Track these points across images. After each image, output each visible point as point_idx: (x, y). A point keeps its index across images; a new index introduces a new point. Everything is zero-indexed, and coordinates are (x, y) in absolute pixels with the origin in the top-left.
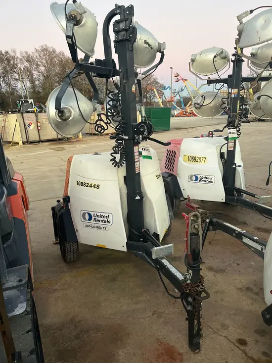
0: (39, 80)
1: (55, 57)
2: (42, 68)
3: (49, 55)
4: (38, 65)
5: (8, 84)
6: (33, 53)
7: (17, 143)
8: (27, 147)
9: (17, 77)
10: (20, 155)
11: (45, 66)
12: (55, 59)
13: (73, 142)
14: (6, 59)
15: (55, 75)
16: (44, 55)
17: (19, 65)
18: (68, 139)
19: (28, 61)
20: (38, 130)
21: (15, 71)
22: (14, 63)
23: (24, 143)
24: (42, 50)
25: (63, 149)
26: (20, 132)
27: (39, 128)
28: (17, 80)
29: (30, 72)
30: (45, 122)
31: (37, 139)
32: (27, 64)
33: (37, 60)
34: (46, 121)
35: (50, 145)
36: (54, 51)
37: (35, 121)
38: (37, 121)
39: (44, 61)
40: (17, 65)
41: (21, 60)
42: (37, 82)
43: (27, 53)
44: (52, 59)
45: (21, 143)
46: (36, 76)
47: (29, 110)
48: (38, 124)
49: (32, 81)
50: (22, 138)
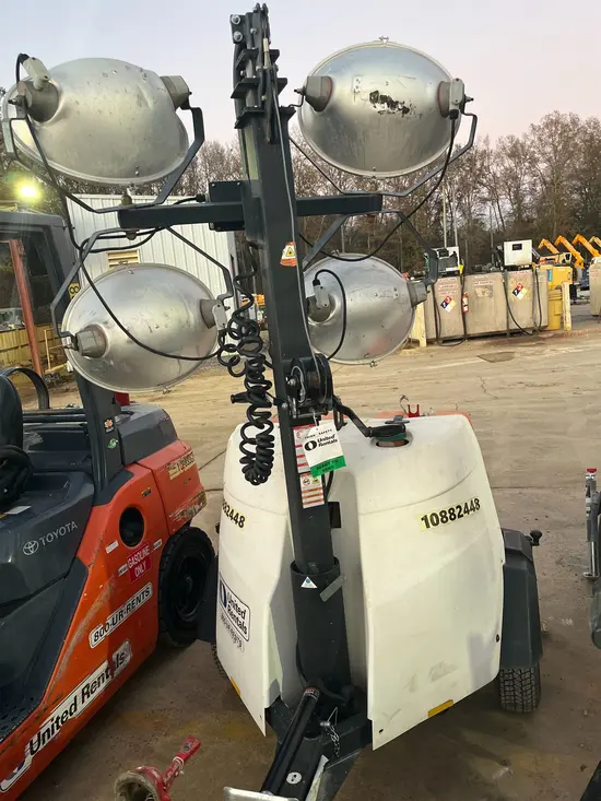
0: (531, 193)
1: (575, 135)
2: (542, 166)
3: (561, 134)
4: (534, 161)
5: (466, 212)
6: (525, 136)
7: (417, 342)
8: (433, 351)
9: (486, 195)
10: (406, 371)
11: (549, 160)
12: (577, 140)
13: (544, 339)
14: (469, 160)
15: (570, 177)
16: (551, 136)
17: (493, 168)
18: (534, 331)
19: (513, 155)
20: (464, 314)
21: (485, 181)
22: (482, 165)
23: (429, 342)
24: (547, 126)
25: (509, 357)
26: (423, 318)
27: (466, 309)
28: (484, 201)
29: (515, 178)
30: (480, 295)
31: (460, 332)
32: (509, 163)
33: (532, 149)
34: (483, 292)
35: (484, 346)
36: (574, 122)
37: (458, 292)
38: (463, 295)
39: (549, 149)
40: (488, 168)
41: (498, 155)
42: (527, 199)
43: (511, 138)
44: (567, 141)
45: (423, 342)
46: (527, 186)
47: (448, 270)
48: (465, 300)
49: (517, 198)
50: (427, 331)
